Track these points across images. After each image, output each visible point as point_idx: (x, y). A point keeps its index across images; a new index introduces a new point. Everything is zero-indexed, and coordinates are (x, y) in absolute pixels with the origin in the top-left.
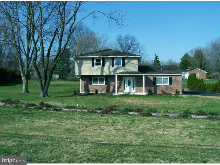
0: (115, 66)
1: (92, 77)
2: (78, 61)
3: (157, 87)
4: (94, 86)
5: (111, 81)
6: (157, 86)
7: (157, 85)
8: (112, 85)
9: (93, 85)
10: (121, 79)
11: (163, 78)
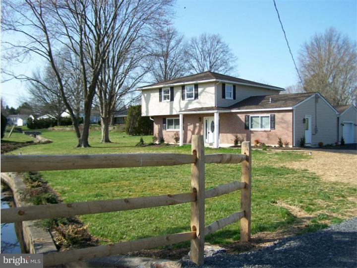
0: (185, 99)
1: (167, 119)
2: (145, 95)
3: (252, 135)
4: (168, 133)
5: (189, 124)
6: (252, 132)
7: (252, 129)
8: (190, 130)
9: (167, 130)
10: (200, 121)
11: (262, 117)
